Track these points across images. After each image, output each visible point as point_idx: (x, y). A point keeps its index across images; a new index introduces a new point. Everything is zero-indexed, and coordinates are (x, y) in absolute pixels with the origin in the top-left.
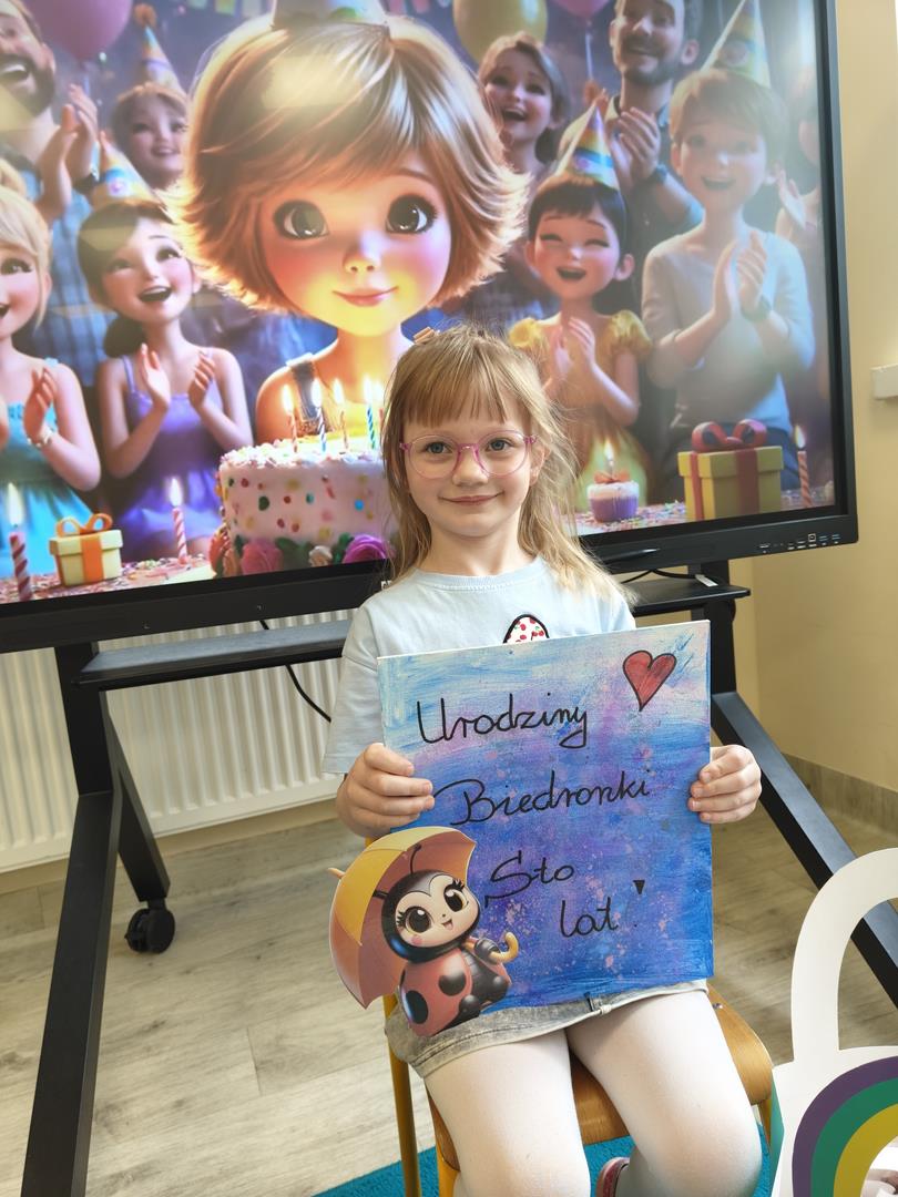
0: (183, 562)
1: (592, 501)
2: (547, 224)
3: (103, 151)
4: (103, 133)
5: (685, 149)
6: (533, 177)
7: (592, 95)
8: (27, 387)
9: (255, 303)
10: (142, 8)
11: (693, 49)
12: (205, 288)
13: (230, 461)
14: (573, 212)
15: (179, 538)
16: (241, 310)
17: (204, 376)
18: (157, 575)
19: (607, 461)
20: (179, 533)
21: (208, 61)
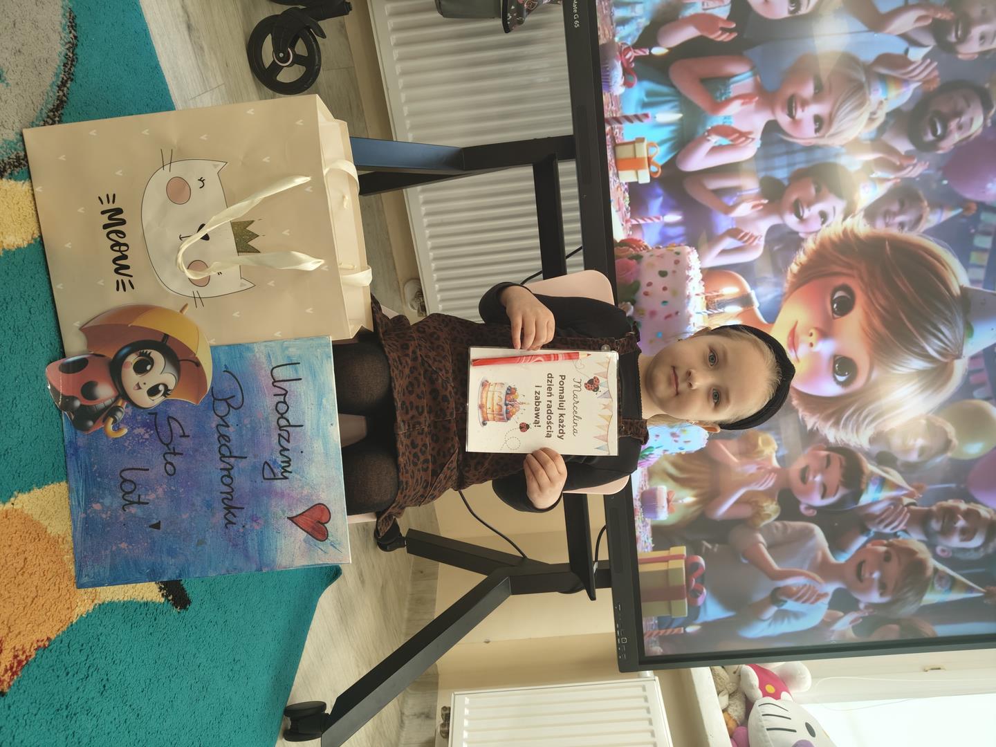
0: (627, 221)
1: (656, 489)
2: (836, 458)
3: (888, 180)
4: (899, 180)
5: (882, 549)
6: (867, 450)
7: (918, 488)
8: (743, 127)
9: (791, 271)
10: (974, 207)
11: (946, 554)
12: (802, 240)
13: (691, 253)
14: (844, 476)
15: (643, 219)
16: (787, 263)
17: (746, 238)
18: (619, 204)
19: (683, 498)
20: (646, 219)
21: (942, 246)
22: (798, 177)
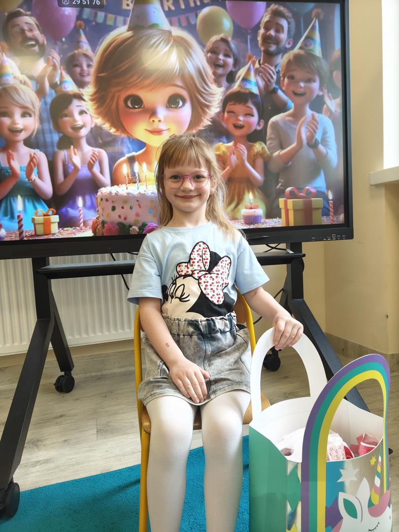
0: (81, 229)
1: (244, 216)
2: (229, 107)
3: (61, 74)
4: (62, 67)
5: (286, 80)
6: (225, 89)
7: (250, 58)
8: (28, 159)
9: (115, 132)
10: (79, 22)
11: (291, 42)
12: (96, 126)
13: (102, 192)
14: (240, 103)
15: (81, 219)
16: (110, 135)
17: (94, 159)
18: (71, 234)
19: (250, 200)
21: (102, 42)
22: (58, 127)
